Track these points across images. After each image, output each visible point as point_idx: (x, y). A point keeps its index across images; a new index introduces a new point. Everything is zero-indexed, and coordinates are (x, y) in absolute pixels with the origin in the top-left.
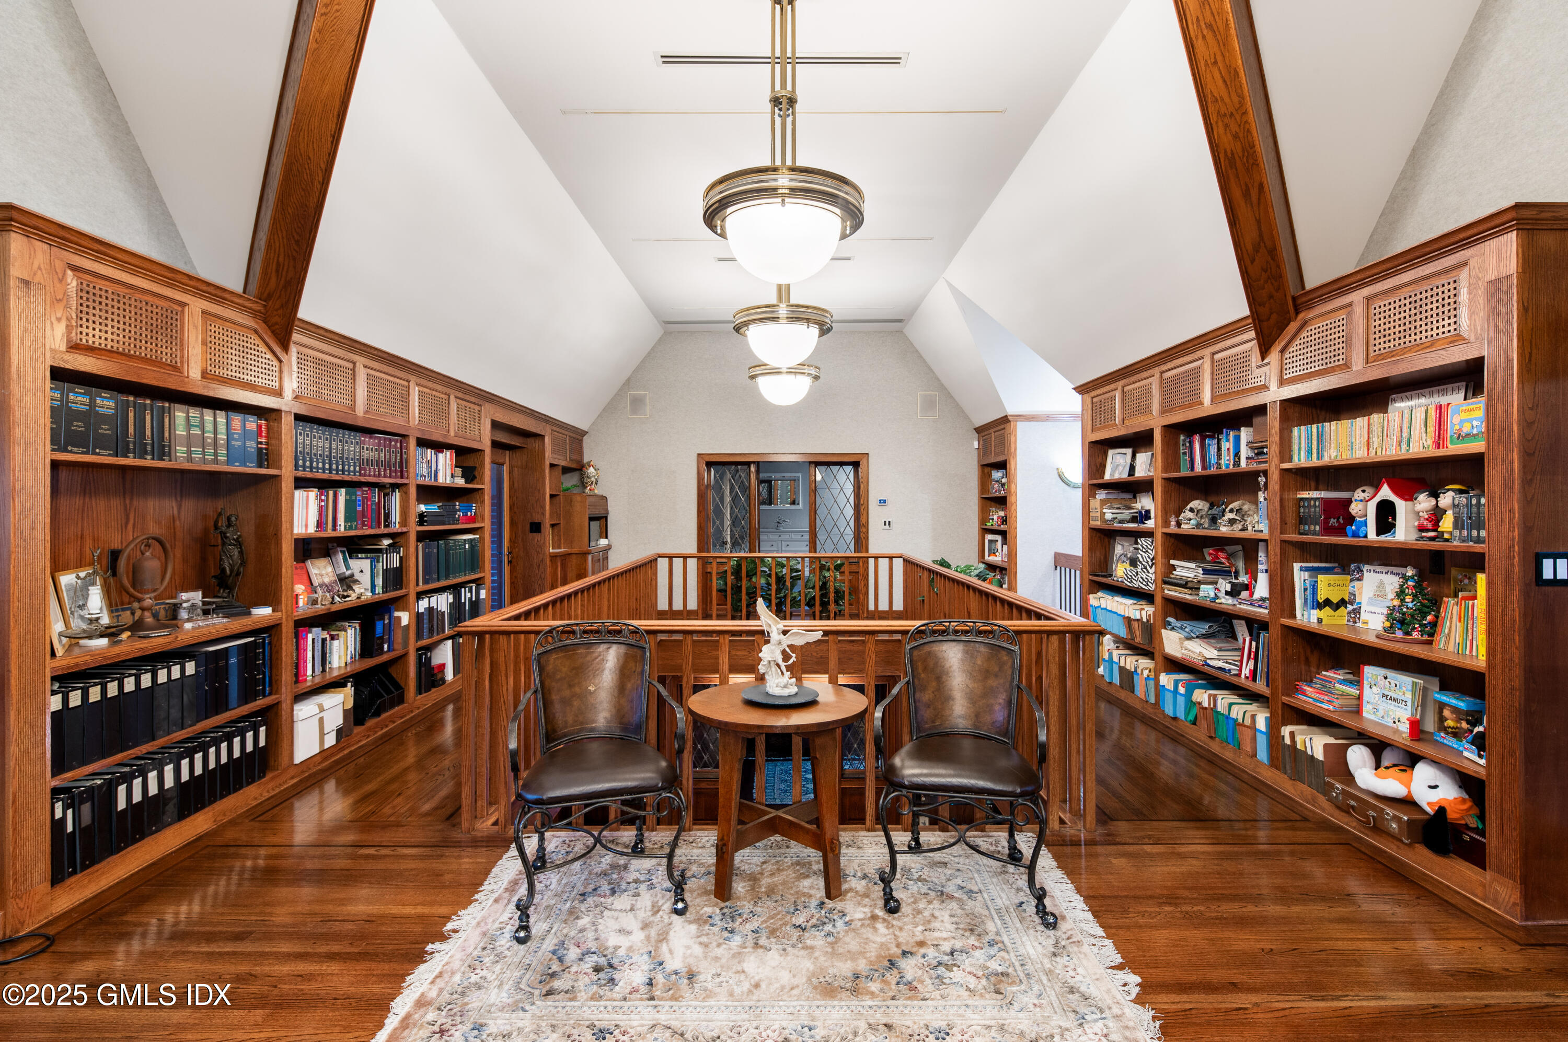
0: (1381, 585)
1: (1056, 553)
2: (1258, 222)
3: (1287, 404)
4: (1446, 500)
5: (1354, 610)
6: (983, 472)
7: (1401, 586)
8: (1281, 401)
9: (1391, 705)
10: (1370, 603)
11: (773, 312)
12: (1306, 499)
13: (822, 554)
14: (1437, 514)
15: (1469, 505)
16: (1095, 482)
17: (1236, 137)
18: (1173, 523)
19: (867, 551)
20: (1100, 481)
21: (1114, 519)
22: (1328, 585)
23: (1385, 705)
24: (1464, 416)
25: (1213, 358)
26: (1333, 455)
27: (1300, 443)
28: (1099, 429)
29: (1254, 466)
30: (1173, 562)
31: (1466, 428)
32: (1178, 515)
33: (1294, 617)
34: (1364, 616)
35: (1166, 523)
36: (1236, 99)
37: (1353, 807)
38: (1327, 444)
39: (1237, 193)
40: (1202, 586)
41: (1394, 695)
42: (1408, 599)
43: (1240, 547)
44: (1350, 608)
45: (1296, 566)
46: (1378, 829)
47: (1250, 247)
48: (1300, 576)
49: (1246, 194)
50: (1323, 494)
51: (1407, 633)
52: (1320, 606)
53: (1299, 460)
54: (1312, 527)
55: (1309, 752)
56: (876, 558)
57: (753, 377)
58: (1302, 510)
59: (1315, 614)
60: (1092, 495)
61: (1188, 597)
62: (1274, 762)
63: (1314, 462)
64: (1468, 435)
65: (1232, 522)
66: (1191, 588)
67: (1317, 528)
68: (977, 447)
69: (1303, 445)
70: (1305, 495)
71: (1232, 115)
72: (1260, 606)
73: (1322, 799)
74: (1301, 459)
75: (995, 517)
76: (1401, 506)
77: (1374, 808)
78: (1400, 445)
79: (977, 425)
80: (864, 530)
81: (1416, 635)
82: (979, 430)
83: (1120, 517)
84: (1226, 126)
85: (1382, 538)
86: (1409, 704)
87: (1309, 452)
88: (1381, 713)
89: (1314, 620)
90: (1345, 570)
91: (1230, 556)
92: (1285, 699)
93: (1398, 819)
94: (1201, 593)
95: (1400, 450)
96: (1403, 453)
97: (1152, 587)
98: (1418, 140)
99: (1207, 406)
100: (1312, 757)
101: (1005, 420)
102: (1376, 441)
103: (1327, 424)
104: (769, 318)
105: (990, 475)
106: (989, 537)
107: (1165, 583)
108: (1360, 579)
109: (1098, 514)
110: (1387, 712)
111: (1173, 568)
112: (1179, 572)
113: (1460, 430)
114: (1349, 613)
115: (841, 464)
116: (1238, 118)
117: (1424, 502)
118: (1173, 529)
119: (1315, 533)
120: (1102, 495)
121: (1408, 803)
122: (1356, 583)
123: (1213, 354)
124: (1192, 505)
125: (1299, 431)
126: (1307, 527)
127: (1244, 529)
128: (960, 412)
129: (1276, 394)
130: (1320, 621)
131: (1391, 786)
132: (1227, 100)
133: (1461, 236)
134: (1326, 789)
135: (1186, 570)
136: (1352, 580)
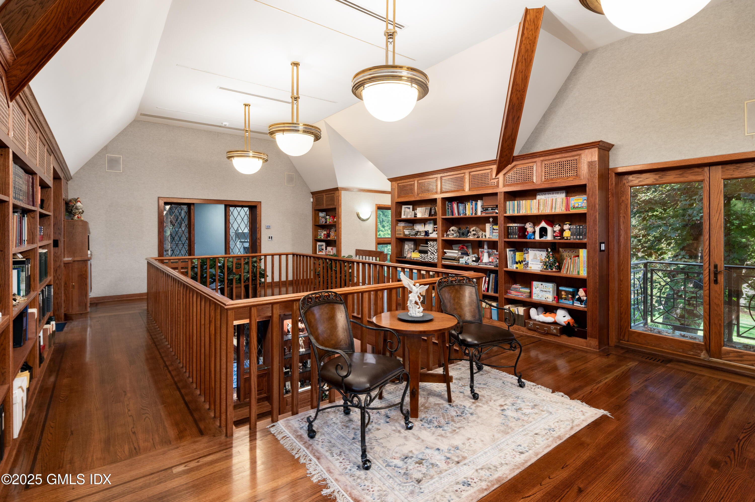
0: (535, 255)
1: (356, 250)
2: (513, 129)
3: (506, 193)
4: (566, 227)
5: (525, 264)
6: (315, 213)
7: (547, 255)
8: (504, 192)
9: (544, 293)
10: (532, 261)
11: (295, 127)
12: (511, 227)
13: (232, 255)
14: (562, 231)
15: (576, 228)
16: (398, 219)
17: (518, 99)
18: (445, 235)
19: (261, 252)
20: (400, 219)
21: (410, 234)
22: (519, 256)
23: (541, 294)
24: (575, 201)
25: (470, 174)
26: (523, 212)
27: (509, 207)
28: (402, 197)
29: (484, 215)
30: (445, 250)
31: (576, 205)
32: (447, 233)
33: (507, 267)
34: (529, 265)
35: (443, 236)
36: (523, 86)
37: (538, 328)
38: (521, 208)
39: (511, 118)
40: (460, 259)
41: (545, 290)
42: (551, 258)
43: (470, 244)
44: (524, 263)
45: (508, 250)
46: (548, 333)
47: (507, 137)
48: (509, 253)
49: (513, 119)
50: (518, 225)
51: (552, 269)
52: (517, 263)
53: (509, 213)
54: (514, 236)
55: (517, 313)
56: (265, 256)
57: (229, 158)
58: (510, 230)
59: (515, 266)
60: (397, 224)
61: (455, 263)
62: (500, 319)
63: (516, 214)
64: (577, 207)
65: (474, 234)
66: (456, 260)
67: (517, 236)
68: (312, 201)
69: (511, 208)
70: (511, 225)
71: (520, 91)
72: (490, 265)
73: (524, 329)
74: (510, 213)
75: (322, 234)
76: (549, 229)
77: (546, 327)
78: (552, 209)
79: (312, 191)
80: (259, 241)
81: (554, 270)
82: (313, 193)
83: (412, 233)
84: (517, 94)
85: (542, 239)
86: (551, 292)
87: (514, 210)
88: (540, 296)
89: (515, 268)
90: (521, 251)
91: (467, 247)
92: (505, 296)
93: (555, 329)
94: (461, 262)
95: (552, 211)
96: (554, 212)
97: (436, 261)
98: (546, 112)
99: (467, 191)
100: (518, 315)
101: (337, 189)
102: (541, 208)
103: (521, 201)
104: (293, 130)
105: (318, 214)
106: (319, 243)
107: (442, 259)
108: (528, 253)
109: (402, 232)
110: (542, 296)
111: (445, 253)
112: (448, 254)
113: (574, 205)
114: (524, 265)
115: (242, 206)
116: (521, 92)
117: (557, 228)
118: (445, 238)
119: (515, 238)
120: (402, 225)
121: (555, 323)
122: (526, 255)
123: (470, 172)
124: (451, 229)
125: (509, 203)
126: (512, 236)
127: (478, 237)
128: (304, 184)
129: (502, 189)
130: (517, 268)
131: (549, 318)
132: (520, 86)
133: (581, 147)
134: (525, 325)
135: (452, 253)
136: (524, 254)
